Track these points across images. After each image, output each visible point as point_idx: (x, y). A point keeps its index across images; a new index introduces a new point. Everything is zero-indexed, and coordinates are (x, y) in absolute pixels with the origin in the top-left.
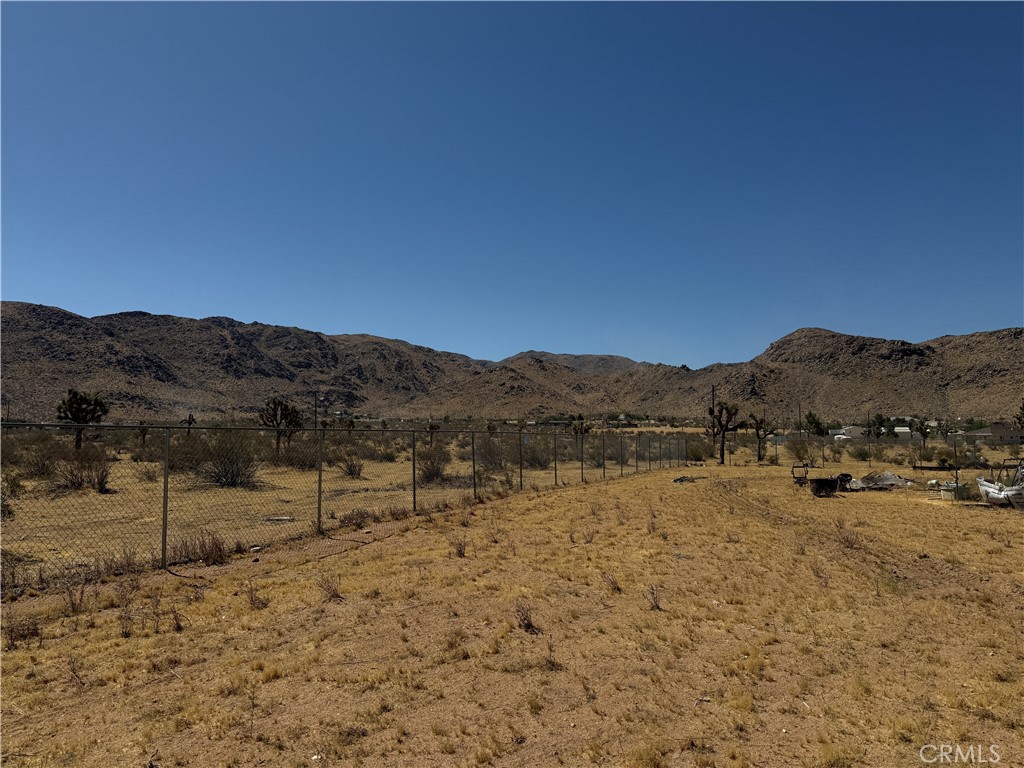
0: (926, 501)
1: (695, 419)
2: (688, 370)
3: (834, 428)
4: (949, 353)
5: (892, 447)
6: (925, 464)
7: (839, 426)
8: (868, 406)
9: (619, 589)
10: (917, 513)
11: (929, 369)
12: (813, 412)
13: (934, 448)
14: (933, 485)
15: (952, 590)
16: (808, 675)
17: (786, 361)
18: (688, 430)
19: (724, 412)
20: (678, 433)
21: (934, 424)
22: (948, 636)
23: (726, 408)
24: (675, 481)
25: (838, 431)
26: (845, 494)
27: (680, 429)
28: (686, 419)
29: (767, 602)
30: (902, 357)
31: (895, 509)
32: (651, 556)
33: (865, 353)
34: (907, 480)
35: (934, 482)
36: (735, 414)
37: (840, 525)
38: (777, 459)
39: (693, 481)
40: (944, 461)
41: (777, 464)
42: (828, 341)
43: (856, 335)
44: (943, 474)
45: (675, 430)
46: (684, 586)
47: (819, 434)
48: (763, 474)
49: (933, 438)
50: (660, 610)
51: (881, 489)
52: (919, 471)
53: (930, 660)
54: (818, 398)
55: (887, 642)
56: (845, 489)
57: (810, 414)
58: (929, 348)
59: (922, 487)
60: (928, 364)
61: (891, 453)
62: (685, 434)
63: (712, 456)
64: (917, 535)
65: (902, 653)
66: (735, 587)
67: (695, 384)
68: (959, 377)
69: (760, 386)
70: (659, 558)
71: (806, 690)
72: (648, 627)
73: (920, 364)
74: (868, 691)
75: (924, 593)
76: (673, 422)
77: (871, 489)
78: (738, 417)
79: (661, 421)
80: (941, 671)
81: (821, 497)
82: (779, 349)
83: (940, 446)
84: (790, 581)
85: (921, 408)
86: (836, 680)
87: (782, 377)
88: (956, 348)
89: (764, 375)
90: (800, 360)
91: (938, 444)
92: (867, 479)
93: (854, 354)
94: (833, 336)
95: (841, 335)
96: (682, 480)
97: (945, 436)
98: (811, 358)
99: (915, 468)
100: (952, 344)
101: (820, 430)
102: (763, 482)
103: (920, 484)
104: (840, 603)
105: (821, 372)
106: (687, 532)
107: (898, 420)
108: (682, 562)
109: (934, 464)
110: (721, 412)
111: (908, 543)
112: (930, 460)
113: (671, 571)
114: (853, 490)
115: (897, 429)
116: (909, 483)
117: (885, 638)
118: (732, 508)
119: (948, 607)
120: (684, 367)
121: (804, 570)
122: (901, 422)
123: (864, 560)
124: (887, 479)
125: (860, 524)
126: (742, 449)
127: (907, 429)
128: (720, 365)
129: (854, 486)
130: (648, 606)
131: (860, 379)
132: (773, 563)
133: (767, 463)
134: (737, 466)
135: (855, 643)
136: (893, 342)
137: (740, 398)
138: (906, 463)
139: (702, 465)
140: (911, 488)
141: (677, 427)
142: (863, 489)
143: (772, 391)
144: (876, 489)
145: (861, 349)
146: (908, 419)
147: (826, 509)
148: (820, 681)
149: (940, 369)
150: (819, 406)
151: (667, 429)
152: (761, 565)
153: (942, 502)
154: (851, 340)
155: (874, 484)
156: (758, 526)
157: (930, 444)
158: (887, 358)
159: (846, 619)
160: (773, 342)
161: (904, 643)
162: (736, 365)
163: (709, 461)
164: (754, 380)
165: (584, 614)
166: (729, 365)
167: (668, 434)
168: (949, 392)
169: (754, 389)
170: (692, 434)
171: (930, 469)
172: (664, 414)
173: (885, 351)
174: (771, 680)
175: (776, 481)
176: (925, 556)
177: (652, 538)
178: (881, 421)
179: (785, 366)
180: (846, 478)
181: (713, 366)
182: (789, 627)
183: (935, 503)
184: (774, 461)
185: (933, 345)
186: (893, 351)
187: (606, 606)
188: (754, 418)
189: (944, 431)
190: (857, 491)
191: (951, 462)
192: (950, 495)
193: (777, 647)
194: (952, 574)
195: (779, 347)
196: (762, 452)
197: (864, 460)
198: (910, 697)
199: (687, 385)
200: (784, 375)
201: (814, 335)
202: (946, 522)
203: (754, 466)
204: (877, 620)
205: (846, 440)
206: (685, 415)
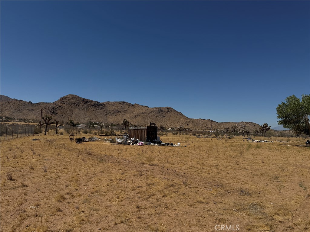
0: (104, 143)
1: (33, 120)
2: (32, 103)
3: (77, 124)
4: (108, 106)
5: (93, 130)
6: (102, 135)
7: (79, 124)
8: (87, 118)
9: (33, 169)
10: (102, 146)
11: (103, 110)
12: (72, 120)
13: (104, 131)
14: (105, 140)
15: (112, 161)
16: (87, 179)
17: (65, 103)
18: (31, 124)
19: (47, 118)
20: (27, 124)
21: (104, 124)
22: (113, 169)
23: (48, 118)
24: (33, 140)
25: (78, 125)
26: (84, 142)
27: (27, 123)
28: (30, 120)
29: (73, 167)
30: (97, 106)
31: (98, 145)
32: (38, 160)
33: (87, 104)
34: (99, 139)
35: (105, 139)
36: (51, 119)
37: (86, 150)
38: (63, 133)
39: (39, 140)
40: (107, 134)
41: (63, 135)
42: (78, 99)
43: (85, 98)
44: (107, 137)
45: (26, 123)
46: (51, 166)
47: (73, 126)
48: (60, 138)
49: (103, 128)
50: (47, 172)
51: (93, 141)
52: (101, 137)
53: (110, 173)
54: (73, 115)
55: (102, 171)
56: (84, 141)
57: (71, 120)
58: (104, 104)
59: (103, 140)
60: (103, 108)
61: (93, 132)
62: (30, 125)
63: (41, 132)
64: (104, 151)
65: (105, 173)
66: (64, 165)
67: (34, 108)
68: (110, 112)
69: (56, 111)
70: (40, 160)
71: (88, 182)
72: (46, 175)
73: (101, 108)
74: (100, 180)
75: (107, 162)
76: (24, 121)
77: (91, 141)
78: (52, 120)
79: (20, 120)
80: (112, 175)
81: (78, 143)
82: (62, 100)
83: (105, 130)
84: (77, 163)
85: (101, 120)
86: (93, 179)
87: (63, 108)
88: (110, 105)
89: (57, 107)
90: (69, 104)
91: (104, 130)
92: (89, 138)
93: (84, 104)
94: (79, 98)
95: (81, 98)
96: (35, 140)
97: (106, 127)
98: (72, 103)
99: (100, 136)
100: (110, 104)
101: (74, 125)
102: (60, 140)
103: (102, 140)
104: (90, 166)
105: (75, 108)
106: (45, 154)
107: (95, 123)
108: (47, 161)
109: (104, 135)
110: (46, 119)
111: (102, 153)
112: (103, 134)
113: (45, 163)
114: (86, 141)
115: (95, 125)
116: (100, 139)
117: (101, 171)
118: (55, 147)
119: (112, 164)
120: (30, 102)
121: (80, 160)
122: (96, 124)
123: (93, 157)
124: (94, 138)
125: (90, 149)
126: (51, 130)
127: (97, 125)
128: (43, 103)
129: (86, 140)
130: (43, 171)
131: (86, 111)
132: (72, 159)
133: (60, 134)
134: (50, 135)
135: (95, 172)
136: (95, 102)
137: (49, 114)
138: (98, 134)
139: (39, 135)
140: (100, 140)
141: (26, 122)
142: (89, 141)
143: (59, 112)
144: (92, 141)
145: (86, 102)
146: (97, 123)
147: (81, 146)
148: (90, 180)
149: (106, 110)
150: (73, 118)
151: (23, 123)
152: (69, 160)
153: (108, 143)
154: (84, 100)
155: (91, 140)
156: (64, 151)
157: (103, 129)
158: (93, 106)
159: (92, 168)
160: (61, 97)
161: (105, 171)
162: (48, 103)
163: (40, 134)
164: (54, 109)
165: (26, 175)
166: (46, 103)
167: (23, 125)
168: (108, 116)
169: (54, 111)
170: (32, 125)
171: (104, 136)
172: (22, 118)
173: (93, 104)
174: (80, 181)
175: (64, 140)
176: (106, 155)
177: (35, 156)
178: (91, 123)
179: (64, 105)
180: (84, 138)
181: (41, 103)
182: (80, 171)
183: (106, 144)
184: (62, 134)
185: (105, 104)
186: (95, 104)
187: (31, 173)
188: (56, 121)
189: (106, 126)
190: (87, 141)
191: (108, 134)
192: (109, 142)
193: (79, 175)
194: (112, 158)
195: (63, 99)
196: (57, 131)
197: (86, 133)
198: (107, 179)
199: (31, 108)
200: (64, 108)
201: (74, 97)
202: (109, 148)
203: (56, 136)
204: (99, 168)
205: (81, 128)
206: (29, 118)
